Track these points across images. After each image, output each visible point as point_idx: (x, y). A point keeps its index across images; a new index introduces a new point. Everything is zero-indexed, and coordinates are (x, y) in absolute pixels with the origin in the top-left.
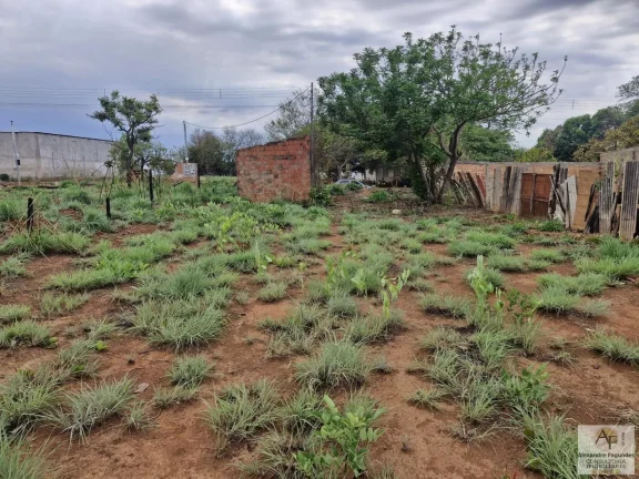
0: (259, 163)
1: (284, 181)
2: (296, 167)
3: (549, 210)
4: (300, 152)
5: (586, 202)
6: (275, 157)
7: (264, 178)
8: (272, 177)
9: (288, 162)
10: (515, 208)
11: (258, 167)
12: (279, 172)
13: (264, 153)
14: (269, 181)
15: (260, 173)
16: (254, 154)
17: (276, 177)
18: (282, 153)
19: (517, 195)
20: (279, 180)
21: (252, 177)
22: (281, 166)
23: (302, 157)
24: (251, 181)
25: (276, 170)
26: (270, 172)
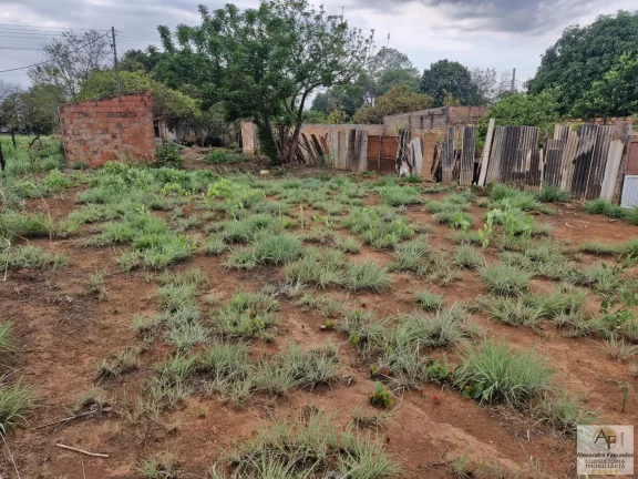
0: (91, 121)
1: (124, 142)
2: (136, 126)
3: (397, 166)
4: (141, 109)
5: (430, 158)
6: (111, 114)
7: (99, 138)
8: (108, 137)
9: (127, 120)
10: (363, 165)
11: (90, 126)
12: (117, 131)
13: (97, 109)
14: (106, 142)
15: (93, 132)
16: (84, 110)
17: (114, 137)
18: (120, 110)
19: (364, 154)
20: (118, 142)
21: (84, 137)
22: (119, 125)
23: (144, 114)
24: (83, 142)
25: (113, 128)
26: (106, 131)
